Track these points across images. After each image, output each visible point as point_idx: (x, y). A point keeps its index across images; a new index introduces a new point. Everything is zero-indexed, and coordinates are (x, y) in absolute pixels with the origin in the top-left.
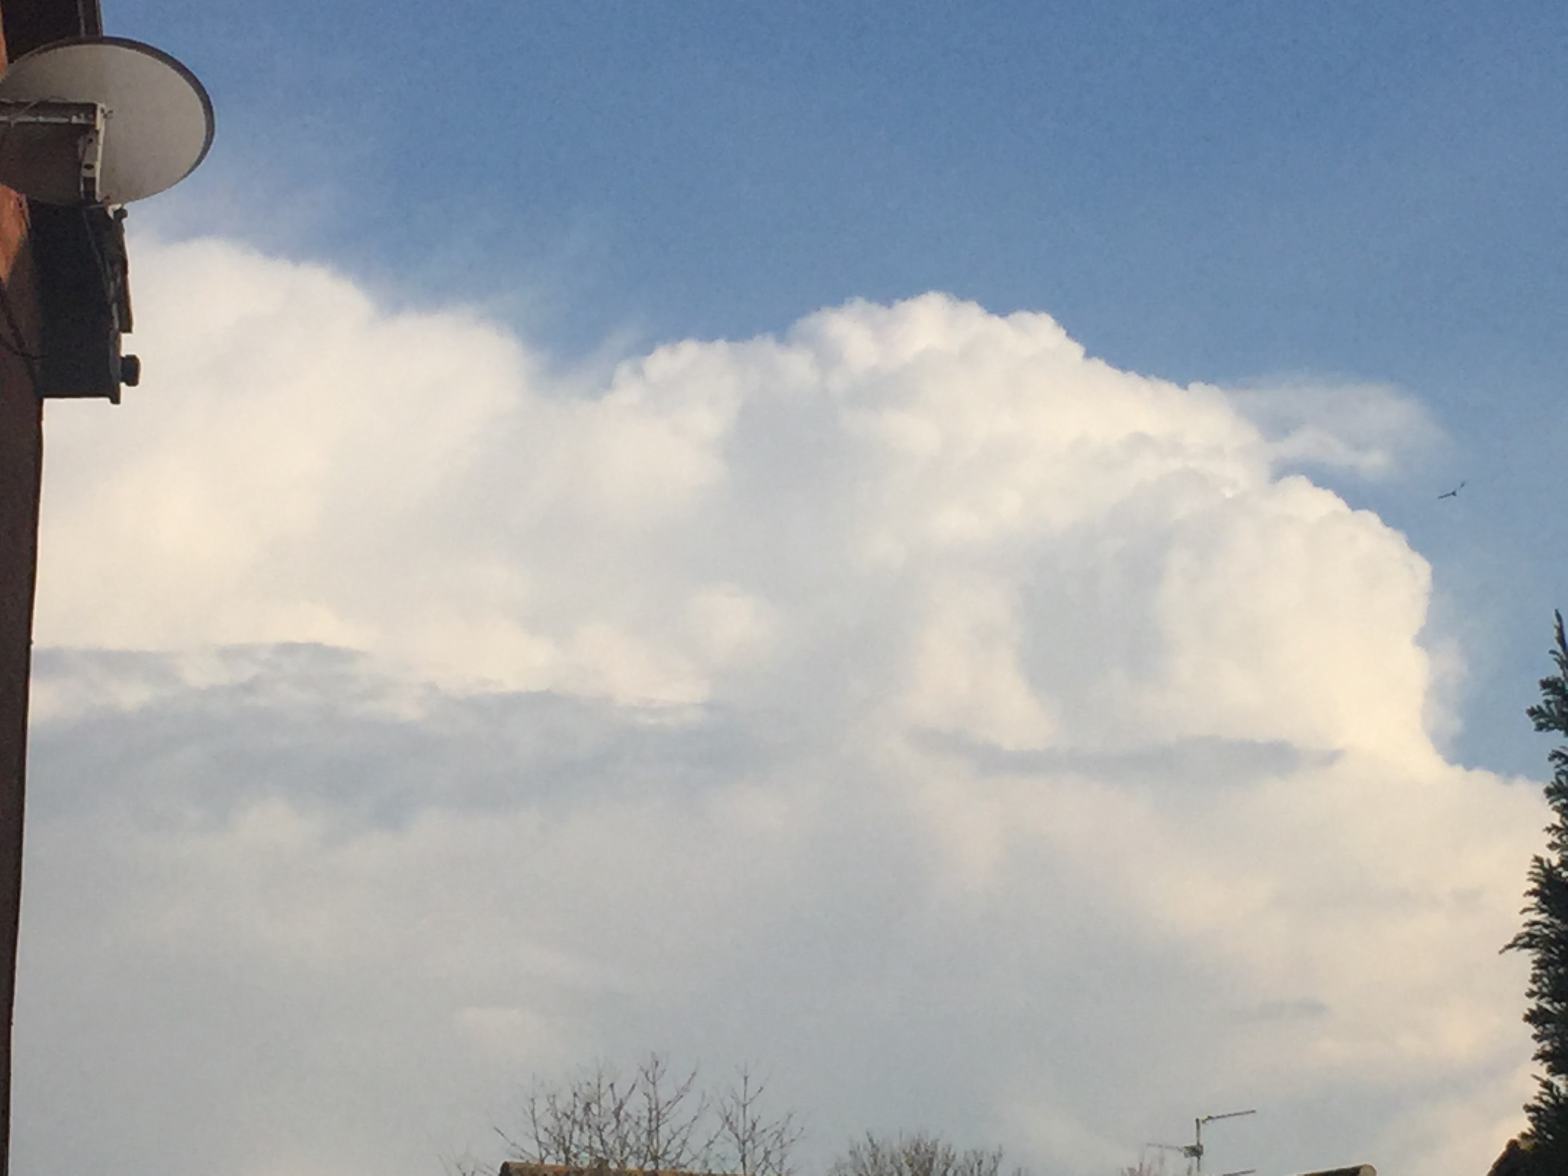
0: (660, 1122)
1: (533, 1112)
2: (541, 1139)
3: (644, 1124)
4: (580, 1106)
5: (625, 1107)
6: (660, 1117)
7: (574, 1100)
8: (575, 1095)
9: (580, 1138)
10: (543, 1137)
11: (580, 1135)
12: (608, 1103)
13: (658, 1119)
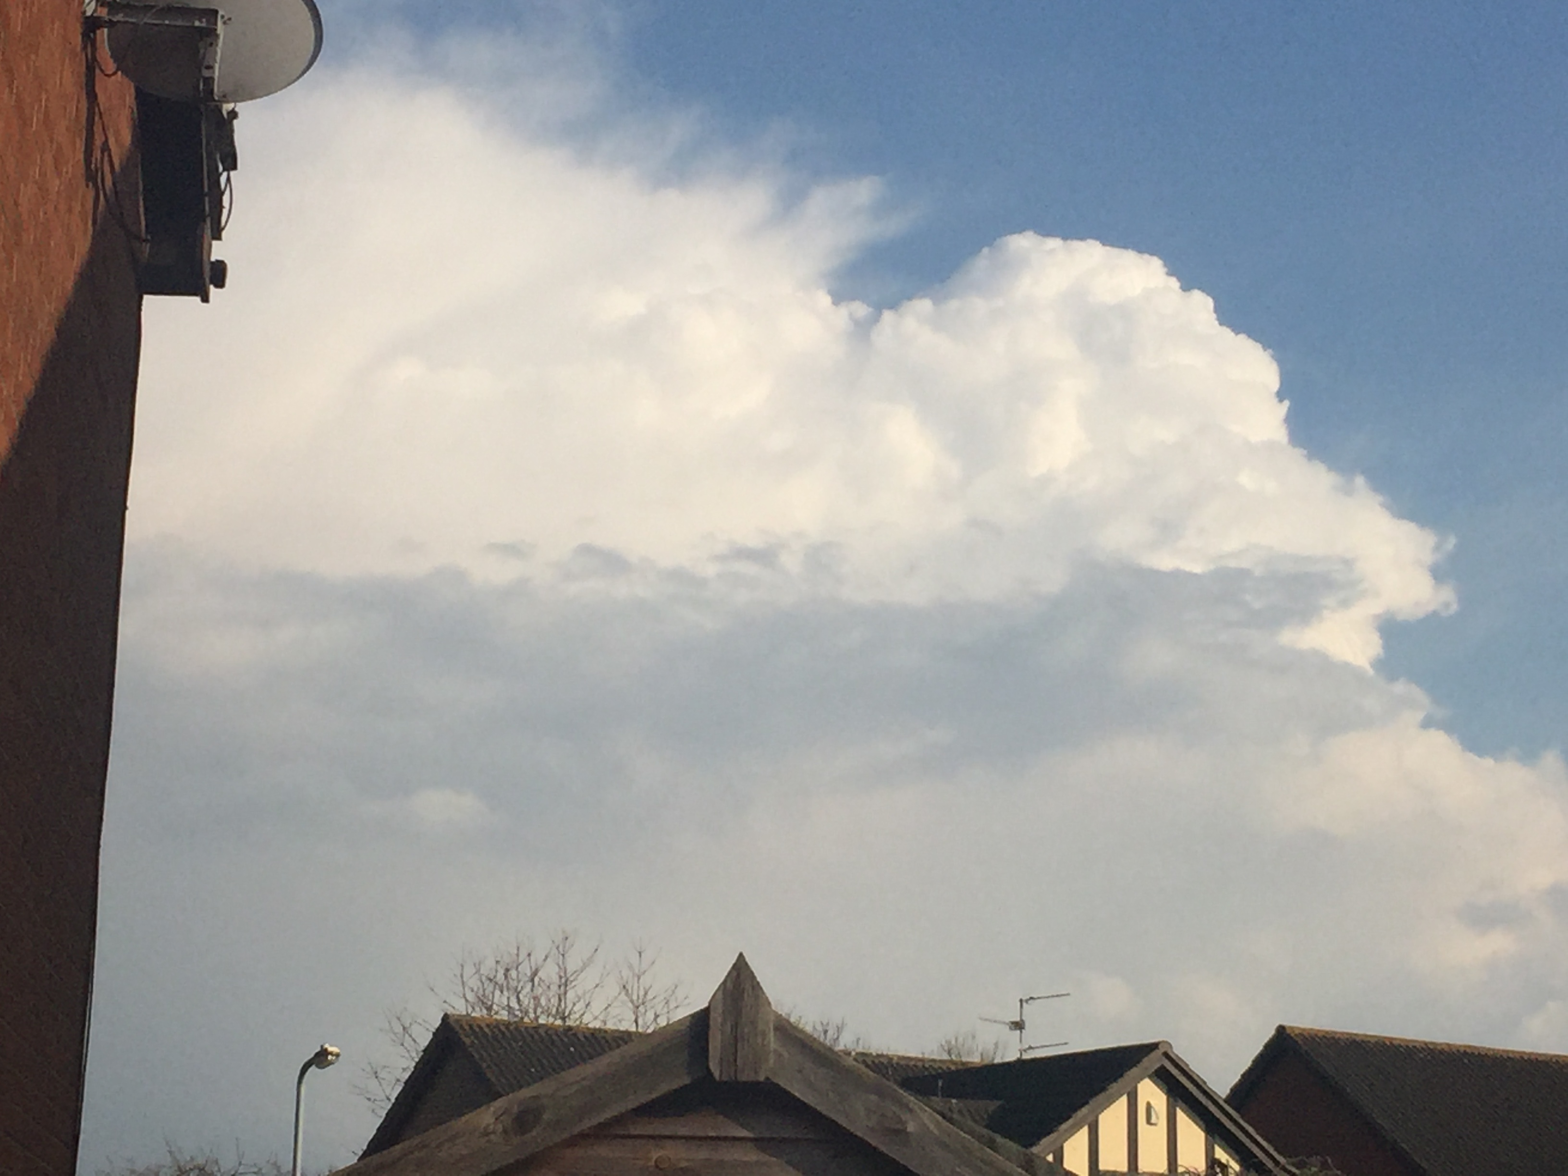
0: (568, 988)
1: (462, 976)
2: (468, 998)
3: (554, 988)
4: (501, 972)
5: (540, 974)
6: (568, 983)
7: (497, 967)
8: (497, 962)
9: (500, 999)
10: (470, 997)
11: (500, 996)
12: (526, 970)
13: (566, 986)
